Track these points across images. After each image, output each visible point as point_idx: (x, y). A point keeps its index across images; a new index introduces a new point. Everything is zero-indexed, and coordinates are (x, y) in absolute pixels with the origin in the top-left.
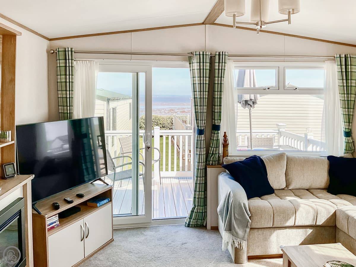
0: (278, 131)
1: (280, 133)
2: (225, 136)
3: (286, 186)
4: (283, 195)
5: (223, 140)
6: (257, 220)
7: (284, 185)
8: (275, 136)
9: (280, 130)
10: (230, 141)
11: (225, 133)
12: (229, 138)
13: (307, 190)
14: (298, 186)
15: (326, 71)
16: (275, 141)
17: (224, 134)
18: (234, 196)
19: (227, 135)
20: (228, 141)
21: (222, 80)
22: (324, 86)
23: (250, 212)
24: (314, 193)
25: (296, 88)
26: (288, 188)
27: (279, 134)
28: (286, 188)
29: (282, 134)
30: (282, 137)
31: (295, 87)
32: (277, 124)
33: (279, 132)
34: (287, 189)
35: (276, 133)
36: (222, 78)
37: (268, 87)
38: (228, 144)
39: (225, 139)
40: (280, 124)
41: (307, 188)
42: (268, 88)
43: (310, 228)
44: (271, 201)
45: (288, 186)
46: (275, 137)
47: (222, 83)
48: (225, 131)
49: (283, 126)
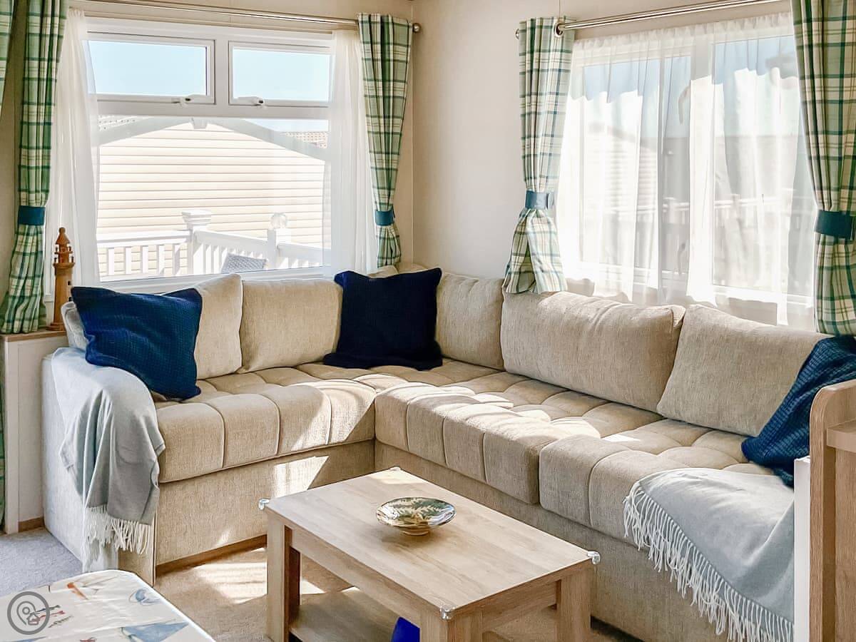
0: (188, 233)
1: (193, 240)
2: (62, 241)
3: (242, 365)
4: (239, 386)
5: (56, 253)
6: (181, 457)
7: (237, 364)
8: (179, 250)
9: (195, 229)
10: (77, 254)
11: (62, 230)
12: (75, 244)
13: (295, 367)
14: (273, 361)
15: (334, 57)
16: (181, 264)
17: (59, 234)
18: (116, 400)
19: (68, 237)
20: (70, 255)
21: (54, 70)
22: (329, 98)
23: (163, 436)
24: (314, 372)
25: (262, 102)
26: (247, 369)
27: (191, 241)
28: (242, 369)
29: (199, 241)
30: (201, 248)
31: (258, 98)
32: (183, 214)
33: (191, 236)
34: (244, 371)
35: (185, 239)
36: (54, 63)
37: (186, 96)
38: (72, 265)
39: (64, 250)
40: (194, 212)
41: (295, 362)
42: (188, 100)
43: (318, 453)
44: (214, 401)
45: (248, 362)
46: (181, 252)
47: (54, 77)
48: (61, 227)
49: (203, 216)
